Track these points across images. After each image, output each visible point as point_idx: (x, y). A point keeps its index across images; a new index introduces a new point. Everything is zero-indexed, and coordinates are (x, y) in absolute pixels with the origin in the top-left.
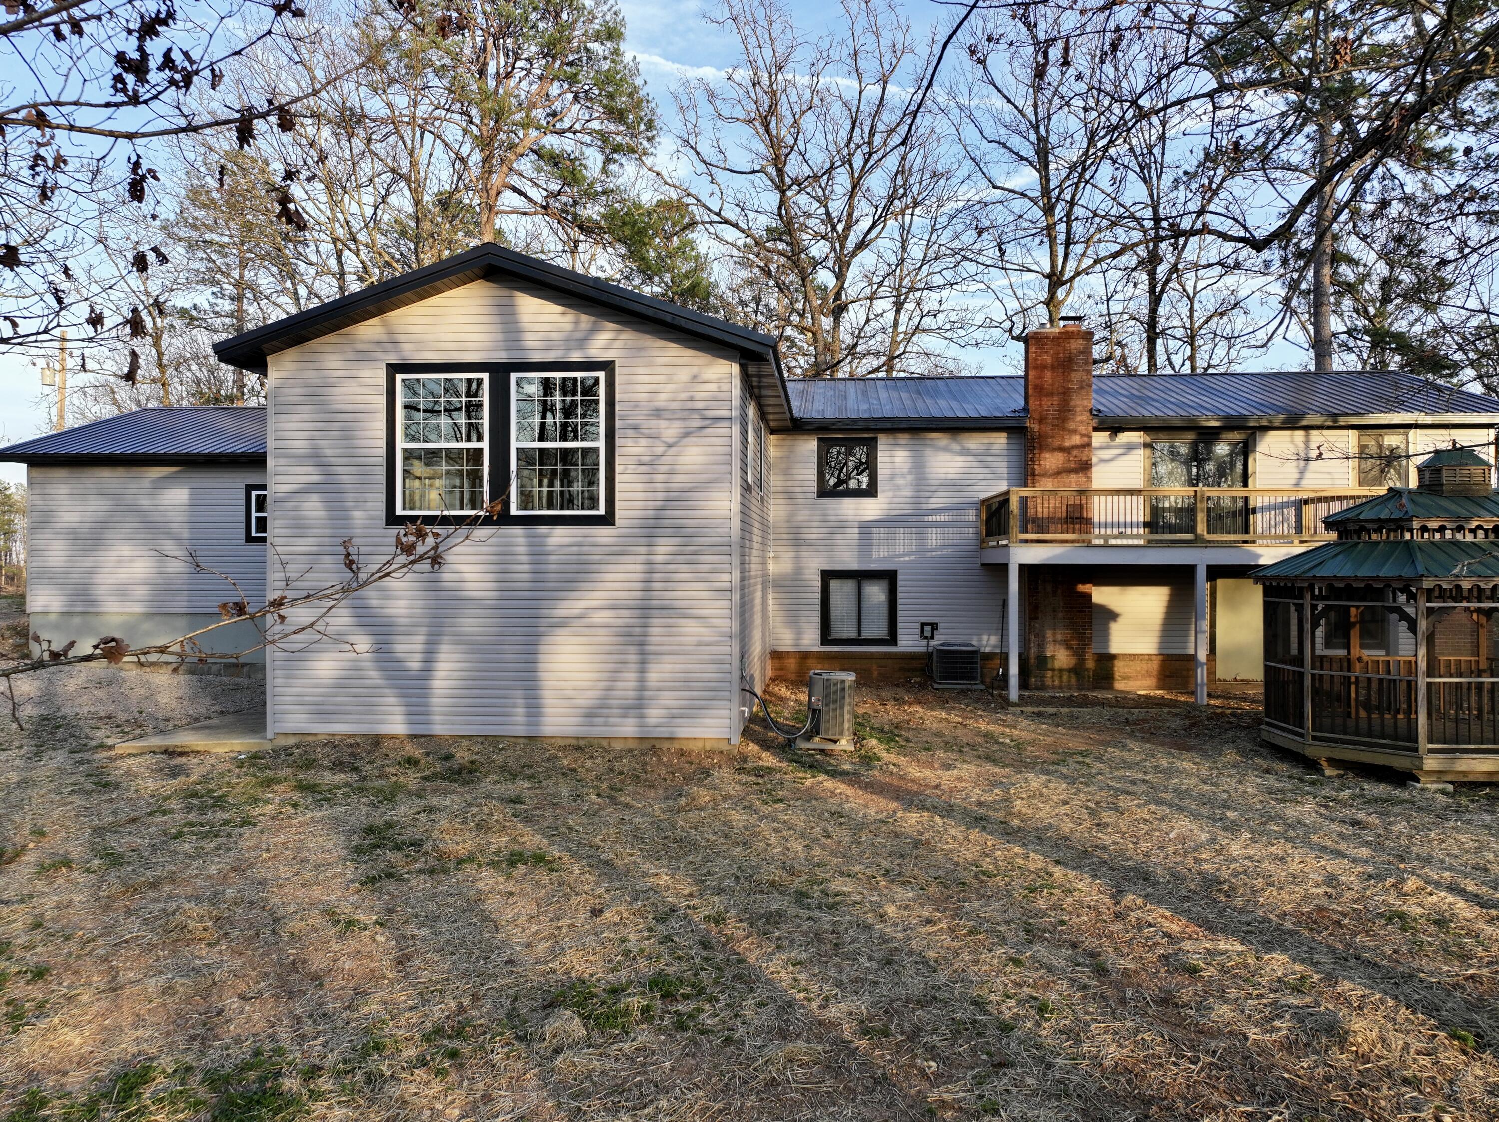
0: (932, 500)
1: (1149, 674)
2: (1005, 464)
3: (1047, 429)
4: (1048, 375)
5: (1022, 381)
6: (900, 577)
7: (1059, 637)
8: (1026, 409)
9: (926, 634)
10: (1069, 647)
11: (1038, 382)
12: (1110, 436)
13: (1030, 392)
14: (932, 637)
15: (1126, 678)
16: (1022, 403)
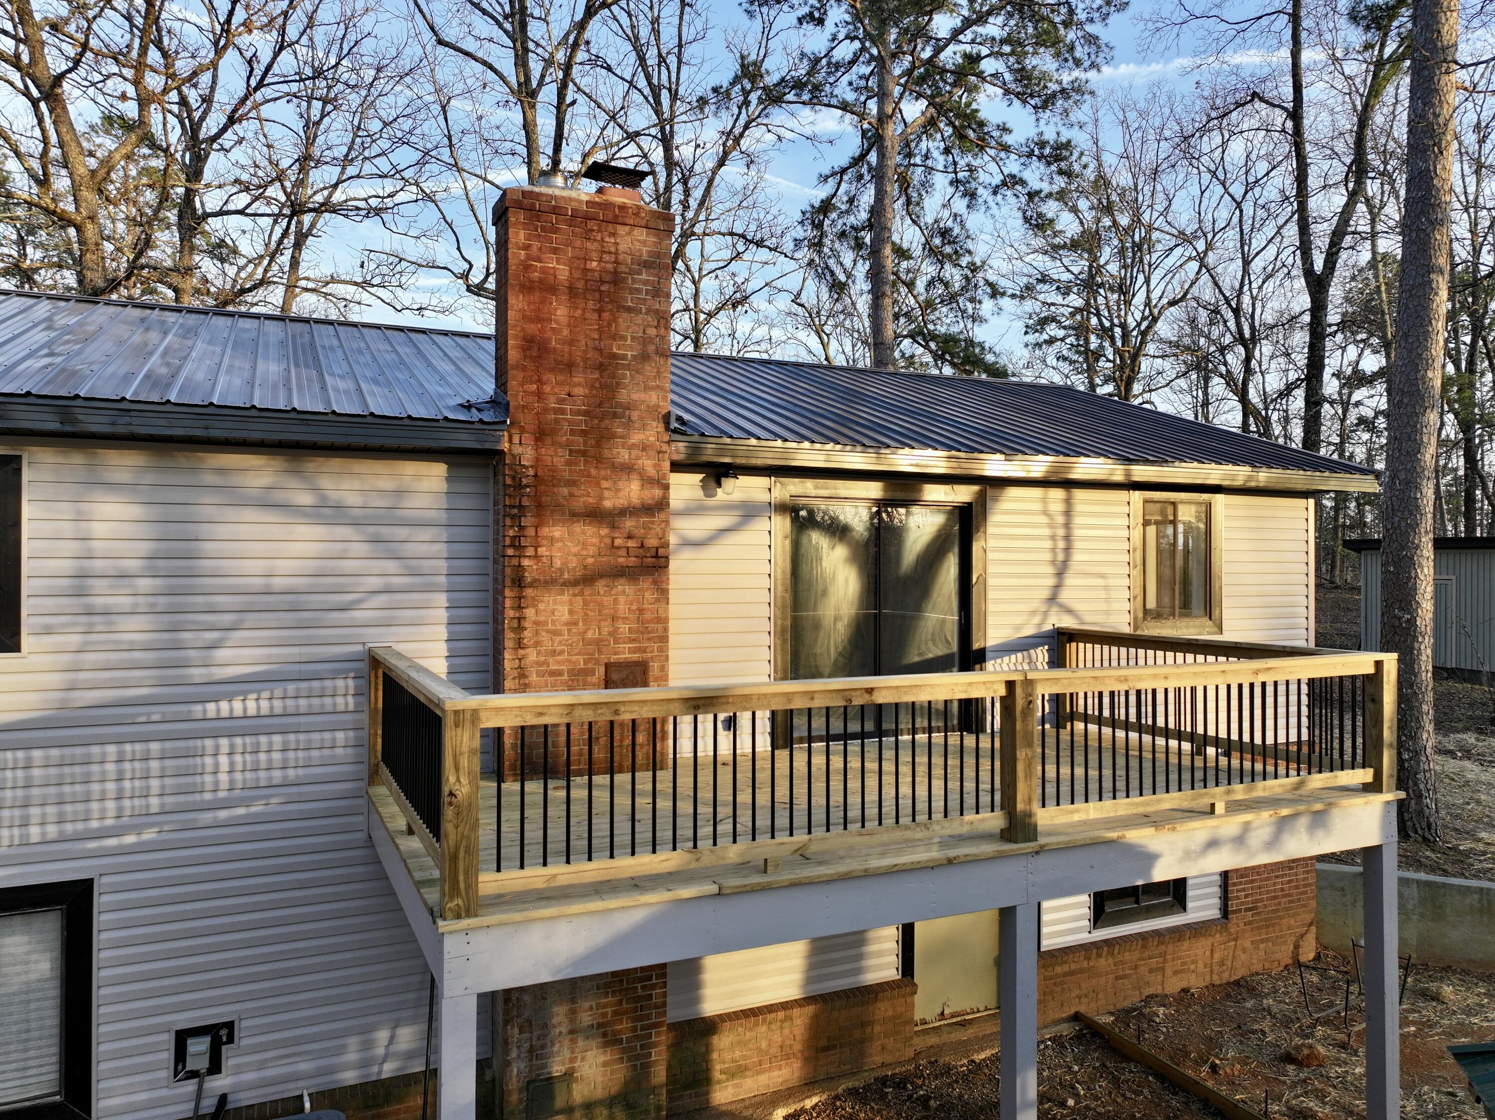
0: (221, 654)
1: (786, 1055)
2: (441, 549)
3: (557, 458)
4: (561, 312)
5: (491, 346)
6: (100, 901)
7: (586, 1018)
8: (498, 403)
9: (192, 1064)
10: (610, 1040)
11: (532, 328)
12: (704, 484)
13: (513, 355)
14: (215, 1067)
15: (738, 1071)
16: (489, 387)
